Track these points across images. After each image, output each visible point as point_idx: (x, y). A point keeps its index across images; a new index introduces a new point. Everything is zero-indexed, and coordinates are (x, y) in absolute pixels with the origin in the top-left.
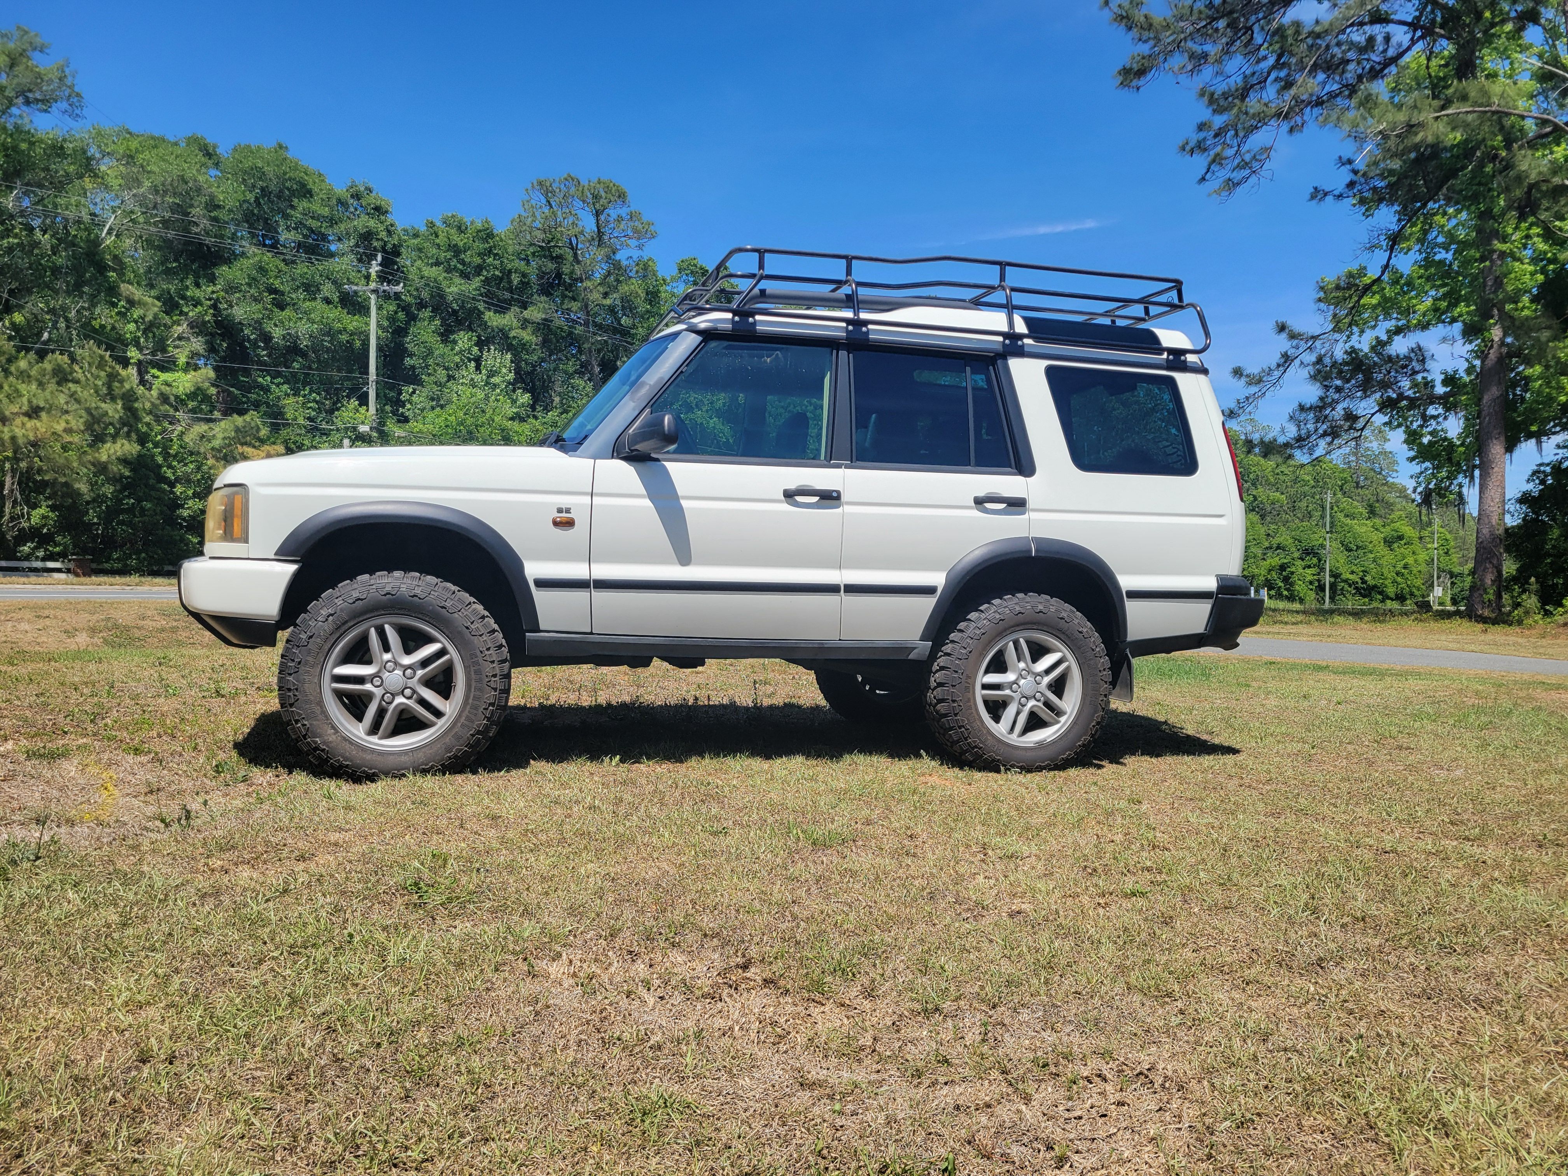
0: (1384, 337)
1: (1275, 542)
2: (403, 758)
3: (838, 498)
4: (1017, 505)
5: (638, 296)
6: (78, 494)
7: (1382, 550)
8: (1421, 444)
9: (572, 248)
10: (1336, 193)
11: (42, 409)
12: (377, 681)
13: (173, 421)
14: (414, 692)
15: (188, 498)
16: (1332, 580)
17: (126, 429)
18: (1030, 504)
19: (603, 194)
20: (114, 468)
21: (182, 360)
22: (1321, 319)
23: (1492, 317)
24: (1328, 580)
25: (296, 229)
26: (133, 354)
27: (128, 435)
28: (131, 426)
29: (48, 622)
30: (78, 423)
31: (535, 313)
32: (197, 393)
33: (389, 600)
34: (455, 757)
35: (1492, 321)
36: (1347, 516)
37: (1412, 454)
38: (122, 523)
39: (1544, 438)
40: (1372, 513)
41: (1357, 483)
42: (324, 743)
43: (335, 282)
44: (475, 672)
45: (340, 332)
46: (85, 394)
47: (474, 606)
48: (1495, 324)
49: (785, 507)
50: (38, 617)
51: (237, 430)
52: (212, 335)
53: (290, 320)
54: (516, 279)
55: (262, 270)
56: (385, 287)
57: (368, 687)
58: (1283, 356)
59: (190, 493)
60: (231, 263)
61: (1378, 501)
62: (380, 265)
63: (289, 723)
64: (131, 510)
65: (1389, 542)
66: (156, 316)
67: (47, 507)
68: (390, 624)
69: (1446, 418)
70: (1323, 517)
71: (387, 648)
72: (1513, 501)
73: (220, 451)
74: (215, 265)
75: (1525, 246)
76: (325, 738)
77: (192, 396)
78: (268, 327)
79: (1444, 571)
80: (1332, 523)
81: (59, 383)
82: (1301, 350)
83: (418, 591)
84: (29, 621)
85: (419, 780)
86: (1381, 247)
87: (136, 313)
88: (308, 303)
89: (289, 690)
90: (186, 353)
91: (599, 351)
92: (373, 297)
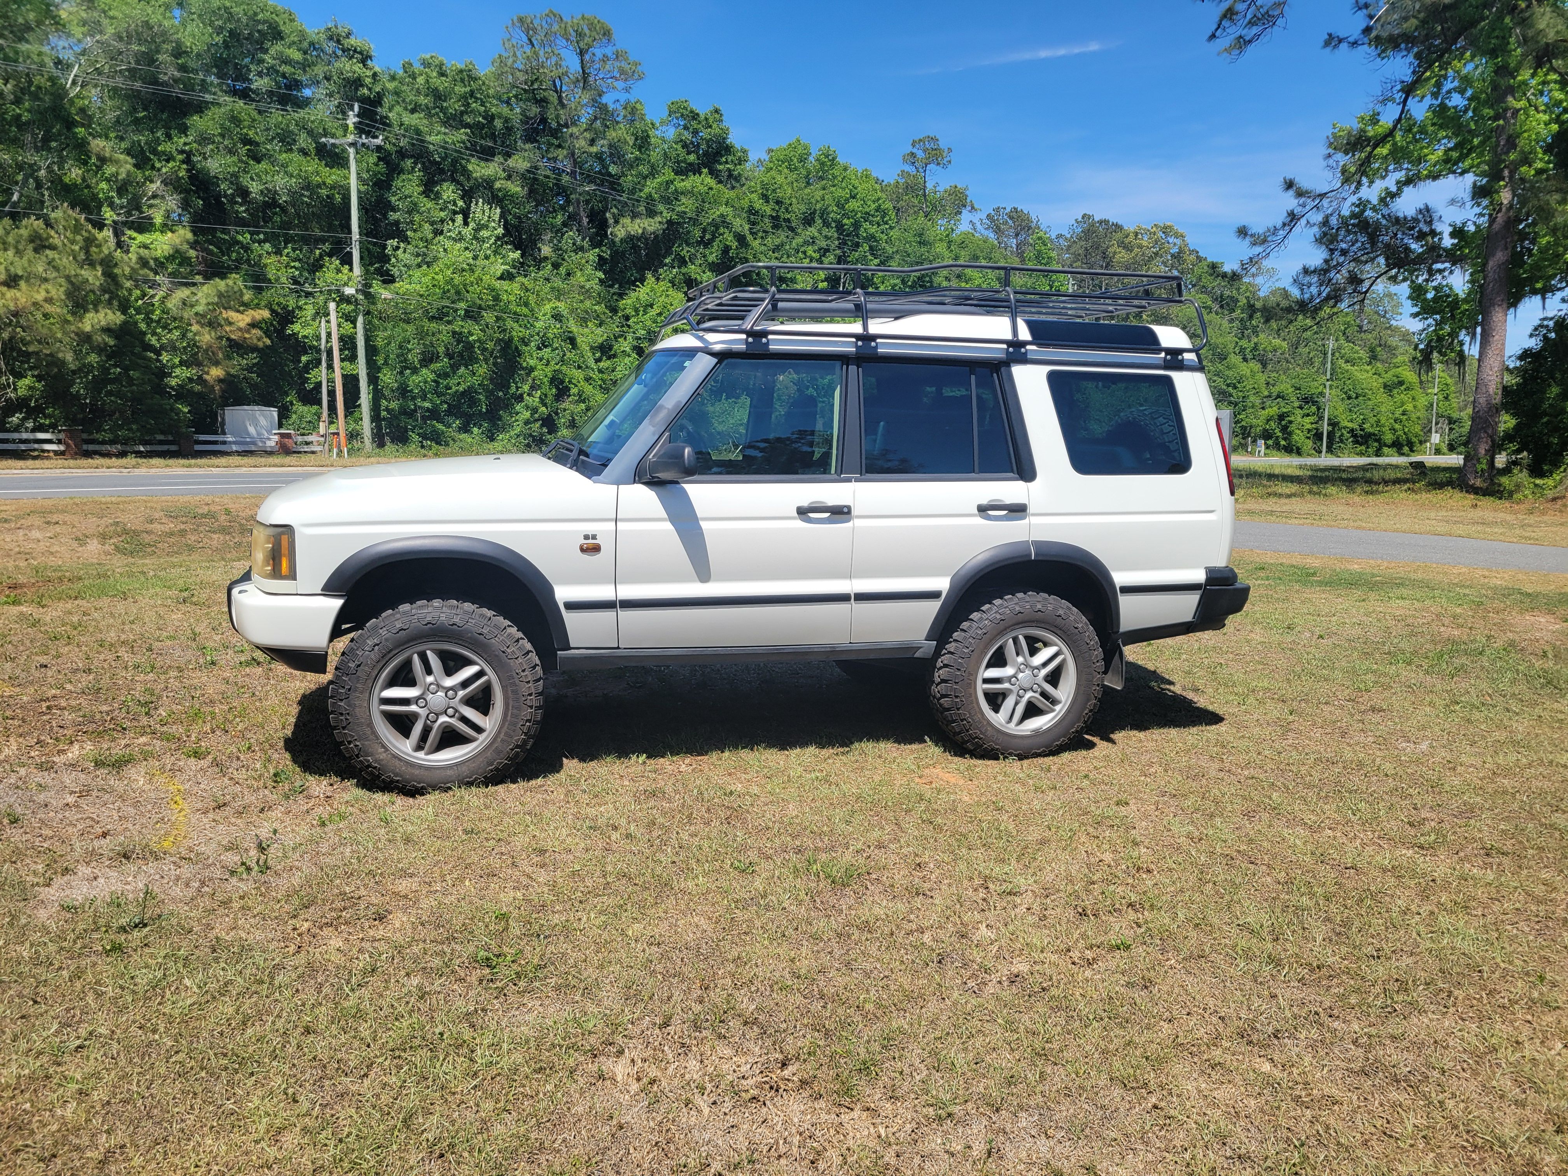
0: (1394, 189)
1: (1275, 391)
2: (449, 772)
3: (849, 512)
4: (1018, 510)
5: (626, 142)
6: (63, 363)
7: (1382, 396)
8: (1426, 299)
9: (556, 91)
10: (1351, 39)
11: (21, 277)
12: (421, 702)
13: (154, 285)
14: (456, 711)
15: (174, 367)
16: (1330, 428)
17: (107, 296)
18: (1031, 509)
19: (587, 32)
20: (99, 338)
21: (158, 220)
22: (1329, 175)
23: (1503, 179)
24: (1325, 428)
25: (268, 75)
26: (108, 214)
27: (109, 302)
28: (112, 293)
29: (58, 529)
30: (58, 292)
31: (520, 162)
32: (177, 256)
33: (431, 629)
34: (497, 769)
35: (1502, 183)
36: (1347, 361)
37: (1416, 310)
38: (110, 393)
39: (1549, 295)
40: (1374, 357)
41: (1360, 327)
42: (376, 761)
43: (310, 133)
44: (512, 691)
45: (319, 186)
46: (65, 261)
47: (510, 630)
48: (1505, 186)
49: (799, 524)
50: (48, 523)
51: (220, 295)
52: (187, 191)
53: (267, 173)
54: (498, 124)
55: (235, 120)
56: (364, 139)
57: (413, 708)
58: (1289, 215)
59: (177, 361)
60: (202, 112)
61: (1380, 345)
62: (358, 116)
63: (342, 743)
64: (117, 380)
65: (1388, 388)
66: (129, 174)
67: (33, 376)
68: (433, 650)
69: (1451, 272)
70: (1324, 363)
71: (429, 671)
72: (1513, 358)
73: (203, 316)
74: (185, 115)
75: (1541, 93)
76: (376, 757)
77: (171, 258)
78: (245, 180)
79: (1442, 416)
80: (1332, 369)
81: (36, 250)
82: (1308, 208)
83: (456, 620)
84: (39, 528)
85: (463, 792)
86: (1393, 100)
87: (109, 170)
88: (284, 155)
89: (342, 714)
90: (162, 212)
91: (587, 202)
92: (351, 151)
